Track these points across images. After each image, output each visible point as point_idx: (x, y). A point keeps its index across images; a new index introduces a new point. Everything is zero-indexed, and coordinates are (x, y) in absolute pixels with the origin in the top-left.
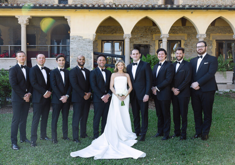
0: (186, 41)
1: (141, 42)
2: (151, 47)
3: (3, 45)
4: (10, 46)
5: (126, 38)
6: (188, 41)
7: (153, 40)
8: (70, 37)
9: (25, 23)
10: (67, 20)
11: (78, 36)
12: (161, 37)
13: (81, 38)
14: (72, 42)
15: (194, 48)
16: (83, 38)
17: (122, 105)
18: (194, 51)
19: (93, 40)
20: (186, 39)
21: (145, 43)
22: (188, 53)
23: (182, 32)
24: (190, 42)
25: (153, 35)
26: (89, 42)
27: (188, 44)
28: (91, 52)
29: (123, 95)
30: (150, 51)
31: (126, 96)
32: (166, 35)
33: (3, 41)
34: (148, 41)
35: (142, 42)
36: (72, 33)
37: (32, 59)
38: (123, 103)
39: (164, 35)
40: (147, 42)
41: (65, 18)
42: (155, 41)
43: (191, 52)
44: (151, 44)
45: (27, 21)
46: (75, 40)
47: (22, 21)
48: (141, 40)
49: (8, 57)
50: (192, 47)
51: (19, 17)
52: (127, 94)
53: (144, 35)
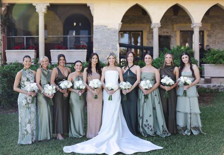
0: (210, 32)
1: (161, 33)
2: (172, 38)
3: (17, 36)
4: (26, 38)
5: (155, 27)
6: (212, 31)
7: (174, 30)
8: (94, 27)
9: (43, 11)
10: (90, 8)
11: (102, 25)
12: (192, 27)
13: (105, 28)
14: (96, 33)
15: (218, 39)
16: (108, 28)
17: (109, 99)
18: (218, 43)
19: (119, 30)
20: (209, 29)
21: (166, 34)
22: (212, 44)
23: (206, 22)
24: (214, 33)
25: (173, 25)
26: (115, 32)
27: (211, 35)
28: (116, 43)
29: (112, 89)
30: (171, 43)
31: (115, 90)
32: (199, 24)
33: (17, 31)
34: (168, 31)
35: (163, 33)
36: (96, 22)
37: (51, 51)
38: (110, 98)
39: (196, 23)
40: (167, 33)
41: (88, 5)
42: (176, 32)
43: (215, 43)
44: (172, 35)
45: (45, 9)
46: (98, 29)
47: (40, 9)
48: (161, 31)
49: (24, 49)
50: (216, 38)
51: (37, 4)
52: (116, 89)
53: (164, 25)
